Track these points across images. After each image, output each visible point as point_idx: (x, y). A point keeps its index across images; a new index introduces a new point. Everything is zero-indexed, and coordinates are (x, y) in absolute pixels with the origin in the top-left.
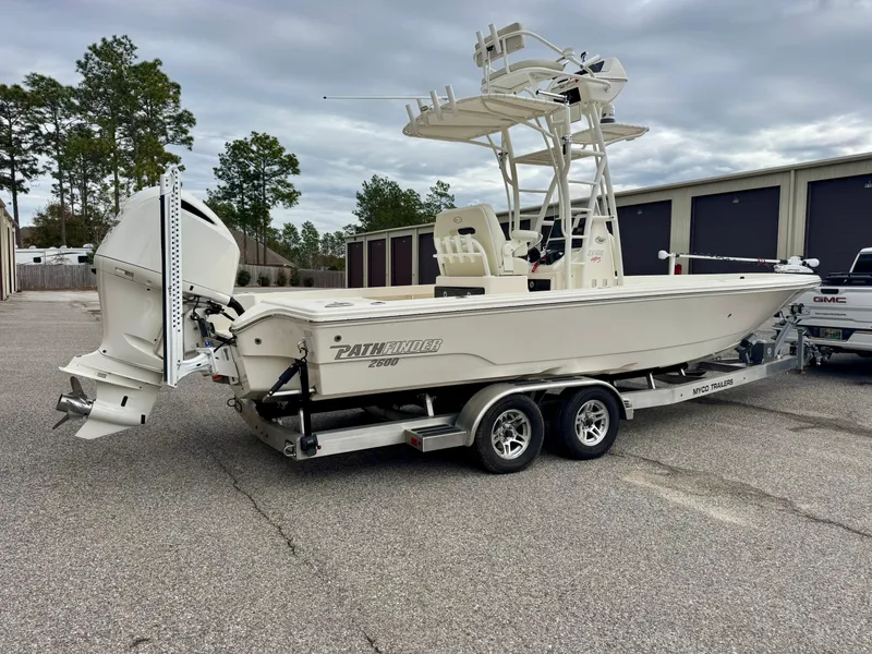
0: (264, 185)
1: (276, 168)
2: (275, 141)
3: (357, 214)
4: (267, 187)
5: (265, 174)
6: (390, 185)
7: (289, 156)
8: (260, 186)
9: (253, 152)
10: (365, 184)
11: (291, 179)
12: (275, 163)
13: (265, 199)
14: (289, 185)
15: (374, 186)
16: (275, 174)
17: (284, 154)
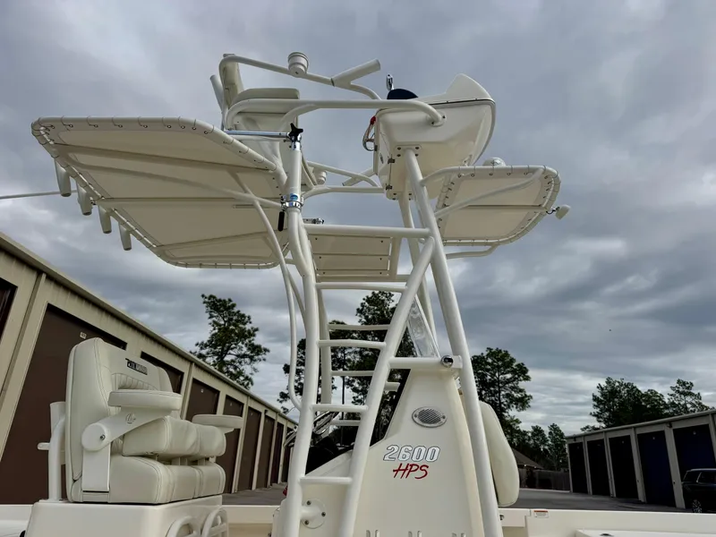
0: (499, 392)
1: (509, 376)
2: (506, 354)
3: (595, 415)
4: (503, 393)
5: (499, 381)
6: (626, 386)
7: (518, 365)
8: (496, 392)
9: (489, 364)
10: (599, 387)
11: (522, 384)
12: (508, 372)
13: (501, 403)
14: (521, 391)
15: (609, 388)
16: (508, 381)
17: (515, 364)
